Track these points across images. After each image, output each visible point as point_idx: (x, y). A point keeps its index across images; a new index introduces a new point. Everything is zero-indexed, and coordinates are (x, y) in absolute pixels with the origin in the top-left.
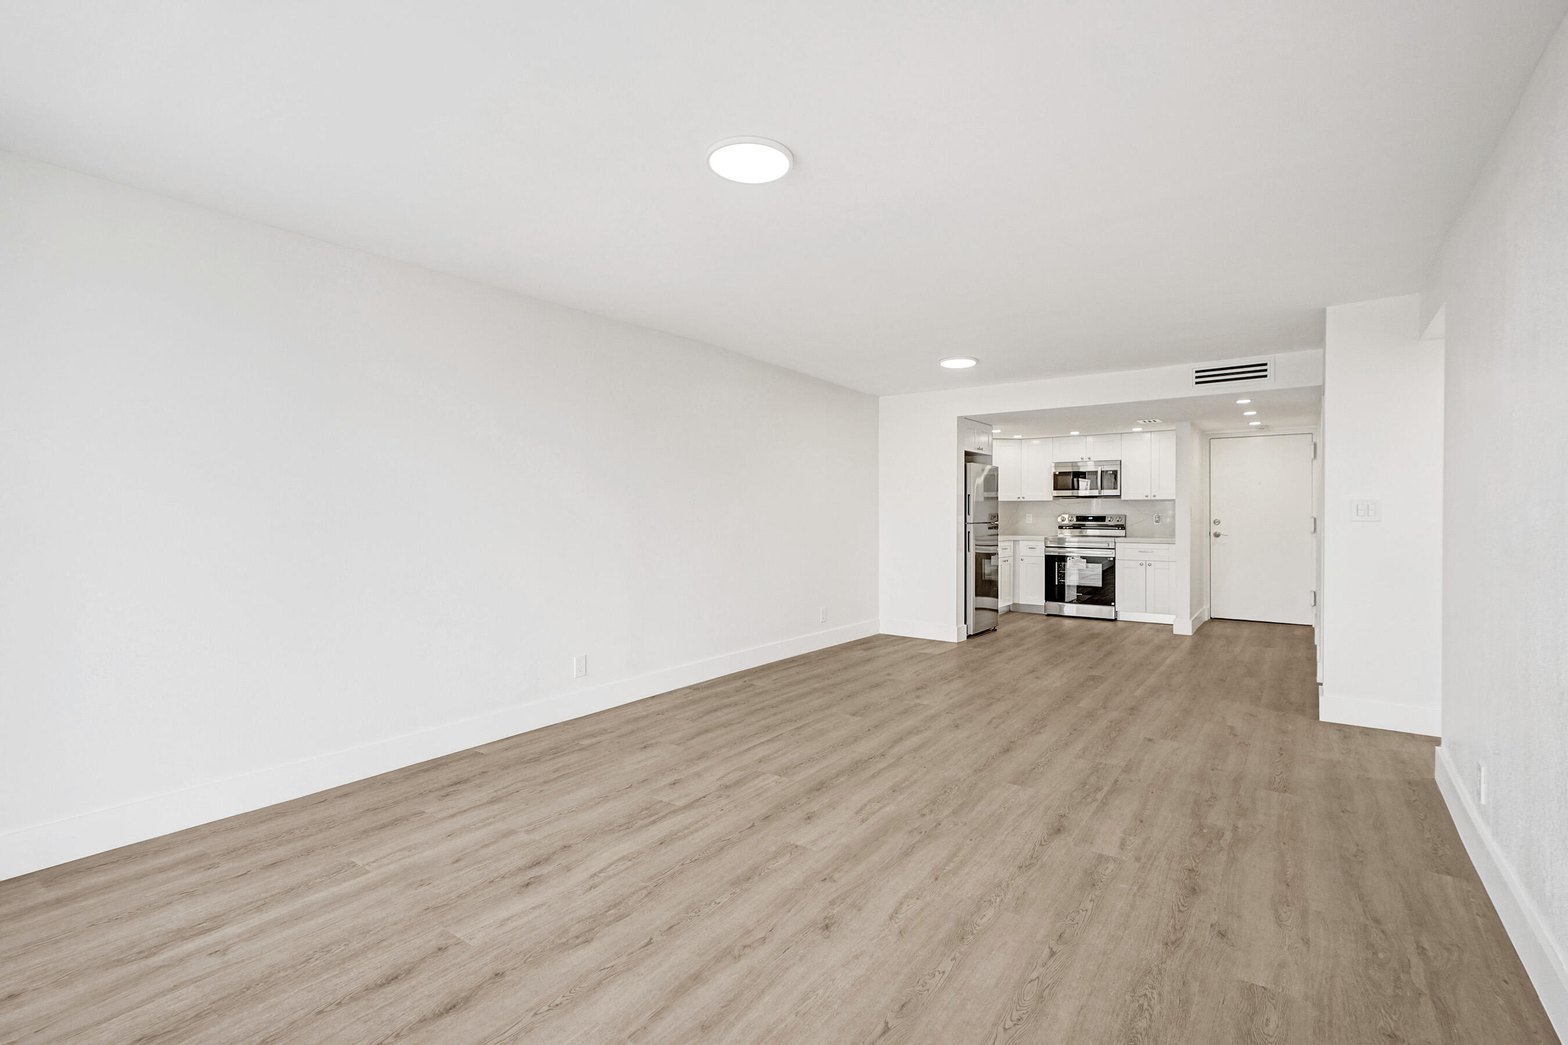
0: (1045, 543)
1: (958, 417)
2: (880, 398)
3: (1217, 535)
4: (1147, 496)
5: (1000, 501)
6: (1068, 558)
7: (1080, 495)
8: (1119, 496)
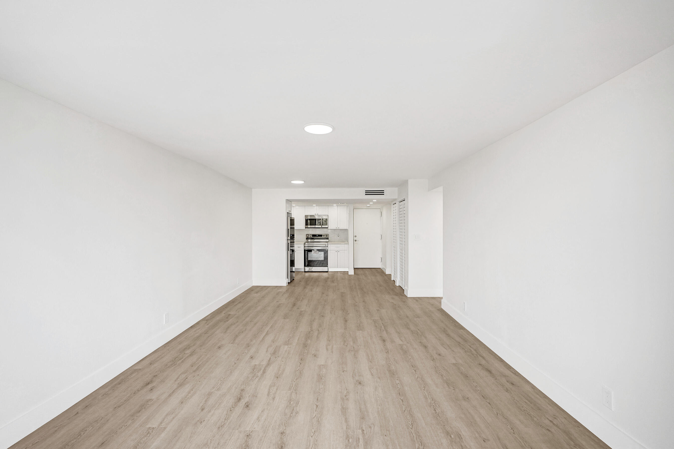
0: (304, 245)
1: (286, 199)
2: (253, 189)
3: (356, 241)
4: (336, 228)
5: (296, 229)
6: (312, 250)
7: (316, 227)
8: (328, 228)
